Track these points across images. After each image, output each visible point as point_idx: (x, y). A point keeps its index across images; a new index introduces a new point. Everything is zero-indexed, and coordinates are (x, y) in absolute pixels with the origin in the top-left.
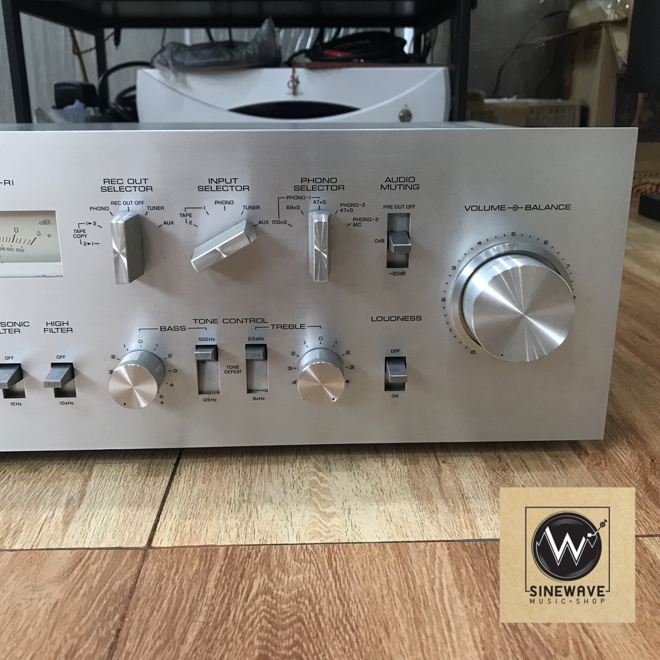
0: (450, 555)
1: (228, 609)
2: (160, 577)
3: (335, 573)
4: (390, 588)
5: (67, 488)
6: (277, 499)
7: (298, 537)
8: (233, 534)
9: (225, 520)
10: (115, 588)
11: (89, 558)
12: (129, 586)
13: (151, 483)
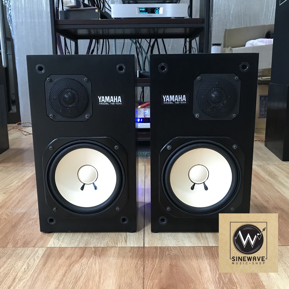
0: (203, 249)
1: (162, 257)
2: (148, 252)
3: (181, 252)
4: (192, 254)
5: (123, 235)
6: (167, 238)
7: (173, 245)
8: (160, 244)
9: (158, 242)
10: (141, 253)
11: (133, 248)
12: (143, 253)
13: (140, 234)
